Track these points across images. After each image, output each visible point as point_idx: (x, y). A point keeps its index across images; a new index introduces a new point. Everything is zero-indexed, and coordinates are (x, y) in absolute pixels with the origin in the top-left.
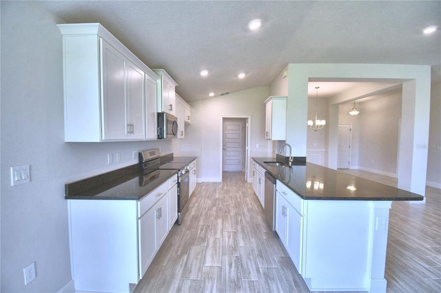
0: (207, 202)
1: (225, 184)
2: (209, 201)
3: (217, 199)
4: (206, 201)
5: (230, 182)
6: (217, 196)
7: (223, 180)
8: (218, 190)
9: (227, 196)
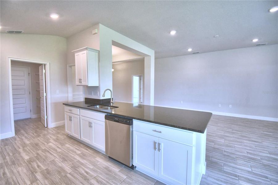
0: (18, 172)
1: (23, 138)
2: (20, 169)
3: (30, 161)
4: (15, 171)
5: (27, 133)
6: (26, 158)
7: (16, 133)
8: (20, 148)
9: (40, 152)
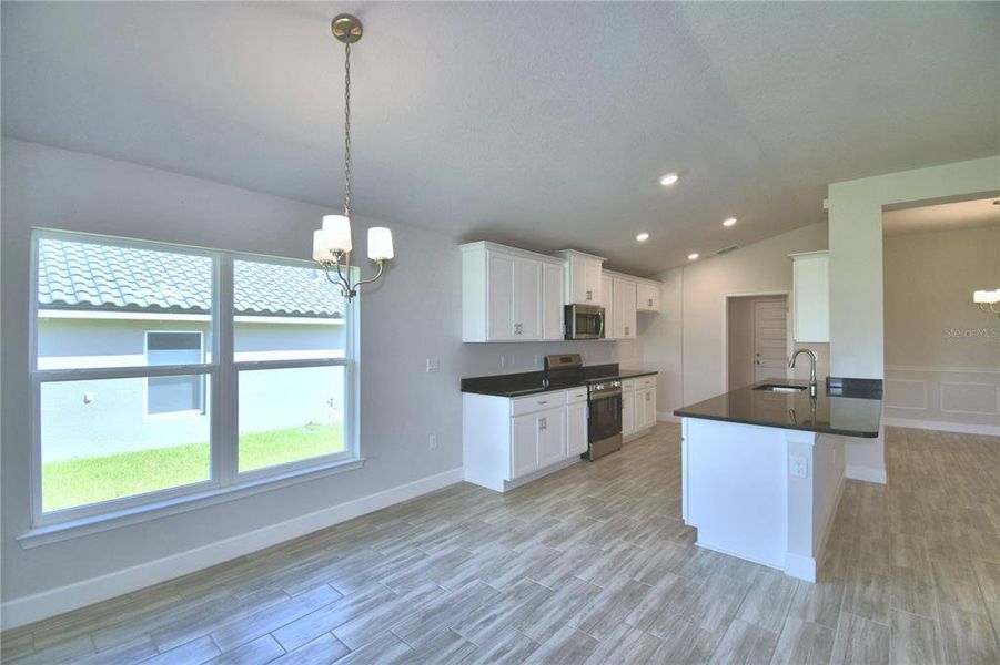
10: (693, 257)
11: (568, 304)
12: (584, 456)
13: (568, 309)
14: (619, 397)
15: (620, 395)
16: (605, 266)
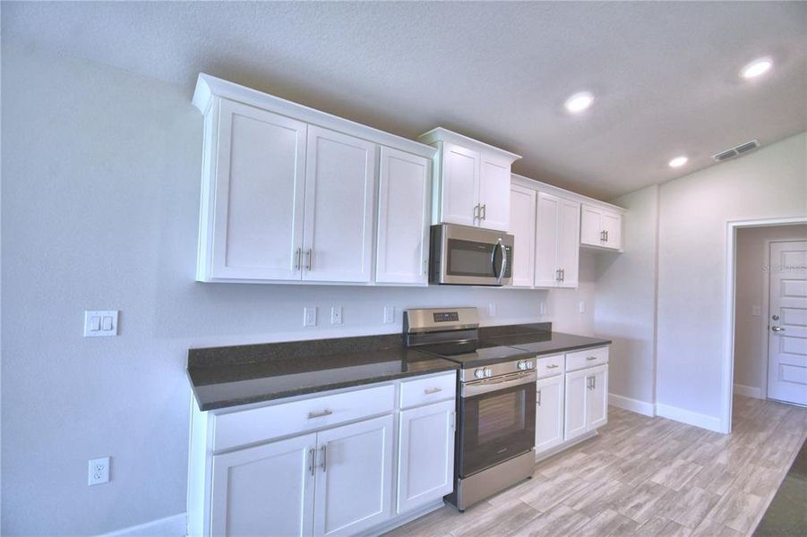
10: (678, 162)
11: (435, 222)
12: (450, 499)
13: (435, 232)
14: (530, 389)
15: (533, 385)
16: (517, 169)
